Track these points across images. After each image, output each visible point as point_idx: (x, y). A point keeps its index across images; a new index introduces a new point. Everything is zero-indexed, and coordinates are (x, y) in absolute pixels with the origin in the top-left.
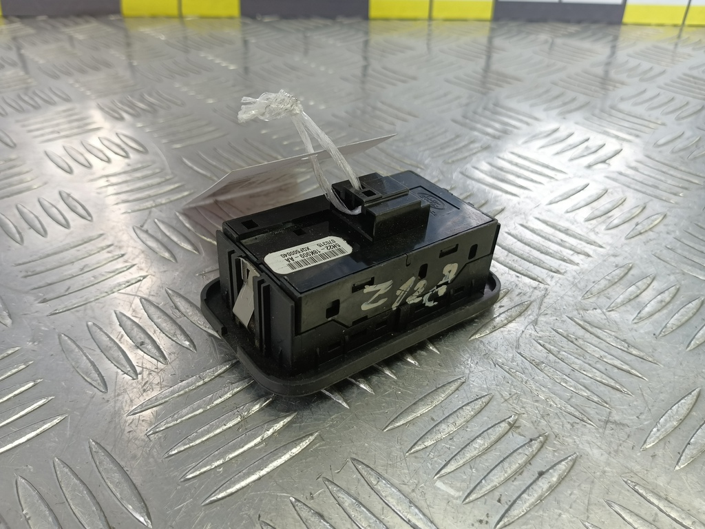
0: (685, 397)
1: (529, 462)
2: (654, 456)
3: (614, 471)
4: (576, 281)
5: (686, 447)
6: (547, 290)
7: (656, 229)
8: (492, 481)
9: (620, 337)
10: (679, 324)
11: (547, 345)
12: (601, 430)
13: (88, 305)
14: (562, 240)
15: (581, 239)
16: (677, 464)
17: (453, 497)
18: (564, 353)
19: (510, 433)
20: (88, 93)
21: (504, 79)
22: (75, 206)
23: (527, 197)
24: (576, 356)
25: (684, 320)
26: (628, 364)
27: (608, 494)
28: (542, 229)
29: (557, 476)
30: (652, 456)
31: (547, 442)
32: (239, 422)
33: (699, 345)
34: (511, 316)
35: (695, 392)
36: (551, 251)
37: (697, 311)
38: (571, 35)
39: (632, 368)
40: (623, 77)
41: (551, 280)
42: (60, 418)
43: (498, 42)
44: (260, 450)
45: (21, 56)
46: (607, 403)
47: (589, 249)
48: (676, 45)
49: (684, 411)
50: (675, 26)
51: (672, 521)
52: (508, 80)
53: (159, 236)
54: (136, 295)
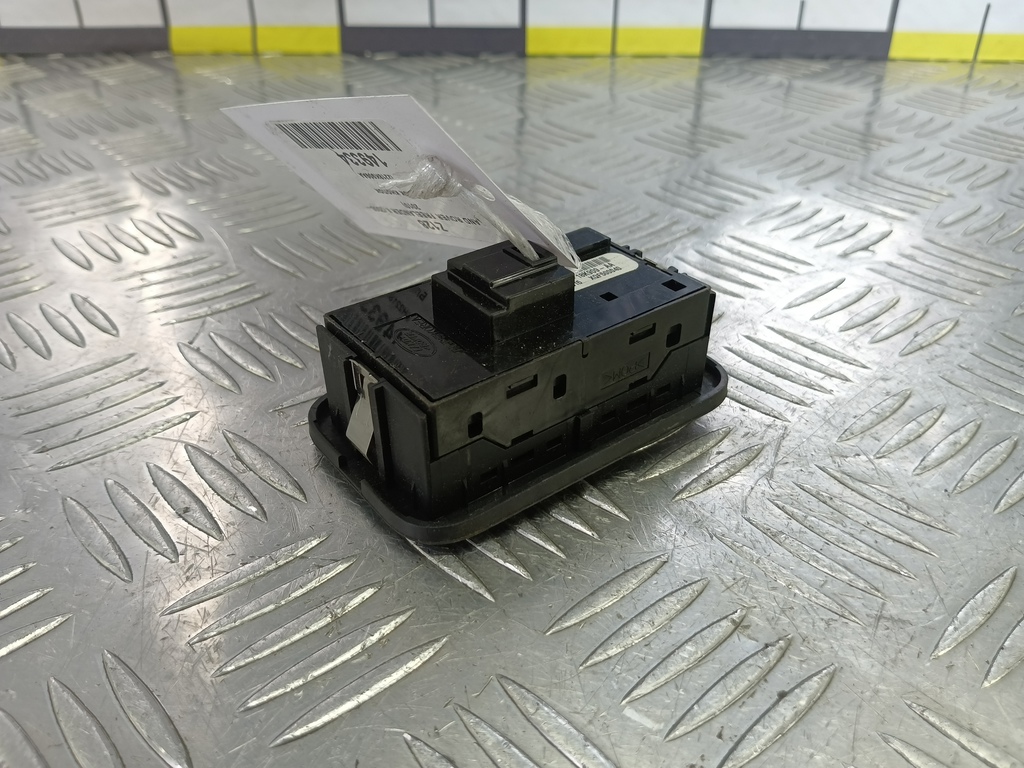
0: (994, 580)
1: (764, 678)
2: (950, 667)
3: (892, 689)
4: (829, 415)
5: (998, 653)
6: (786, 428)
7: (945, 342)
8: (710, 707)
9: (894, 495)
10: (982, 475)
11: (788, 508)
12: (870, 630)
13: (108, 455)
14: (807, 358)
15: (834, 357)
16: (986, 678)
17: (650, 730)
18: (813, 518)
19: (735, 636)
20: (119, 158)
21: (720, 136)
22: (93, 315)
23: (755, 299)
24: (831, 522)
25: (989, 469)
26: (907, 534)
27: (882, 723)
28: (777, 342)
29: (806, 699)
30: (947, 667)
31: (791, 648)
32: (329, 624)
33: (1012, 506)
34: (734, 466)
35: (1008, 572)
36: (791, 373)
37: (1009, 455)
38: (815, 76)
39: (915, 540)
40: (891, 132)
41: (792, 415)
42: (60, 619)
43: (710, 86)
44: (360, 664)
45: (25, 110)
46: (878, 591)
47: (846, 370)
48: (966, 87)
49: (993, 601)
50: (963, 62)
51: (980, 763)
52: (727, 137)
53: (217, 357)
54: (179, 441)
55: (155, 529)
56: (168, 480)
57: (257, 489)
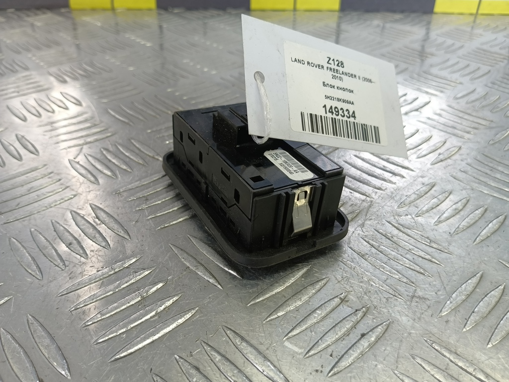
0: (471, 278)
1: (354, 327)
2: (447, 322)
3: (418, 332)
4: (394, 195)
5: (471, 314)
6: (372, 202)
7: (454, 158)
8: (327, 341)
9: (424, 235)
10: (469, 225)
11: (371, 242)
12: (408, 303)
13: (32, 216)
14: (384, 166)
15: (398, 165)
16: (464, 327)
17: (297, 353)
18: (383, 247)
19: (341, 306)
20: (42, 64)
22: (27, 145)
24: (392, 249)
25: (472, 222)
26: (429, 255)
27: (412, 349)
28: (370, 158)
29: (375, 337)
30: (446, 322)
31: (368, 312)
32: (140, 301)
33: (482, 241)
35: (479, 274)
36: (376, 174)
37: (482, 216)
38: (396, 21)
39: (433, 258)
40: (432, 50)
41: (375, 195)
42: (6, 299)
43: (344, 26)
44: (155, 321)
46: (413, 283)
47: (403, 172)
48: (472, 28)
49: (470, 288)
50: (471, 14)
51: (459, 369)
53: (88, 166)
54: (67, 209)
55: (55, 253)
56: (61, 228)
57: (106, 233)
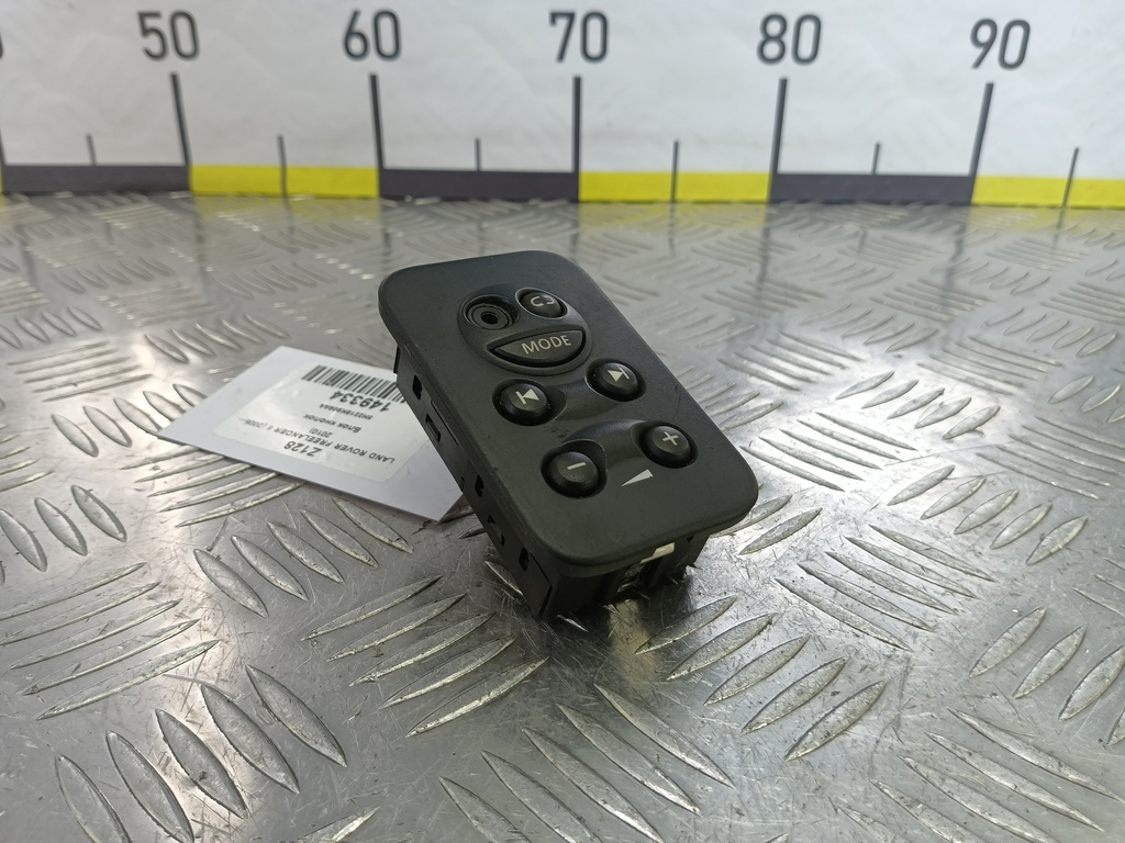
4: (957, 643)
6: (909, 659)
7: (1075, 546)
9: (1043, 747)
13: (110, 698)
15: (954, 567)
18: (952, 782)
20: (131, 317)
21: (794, 295)
22: (97, 513)
23: (855, 491)
24: (974, 785)
26: (1064, 801)
34: (853, 712)
36: (907, 589)
38: (894, 224)
39: (1072, 808)
40: (983, 289)
43: (778, 236)
45: (29, 260)
47: (970, 583)
48: (1056, 237)
50: (1053, 207)
52: (804, 295)
53: (239, 566)
54: (193, 681)
55: (166, 802)
56: (181, 734)
57: (287, 747)
